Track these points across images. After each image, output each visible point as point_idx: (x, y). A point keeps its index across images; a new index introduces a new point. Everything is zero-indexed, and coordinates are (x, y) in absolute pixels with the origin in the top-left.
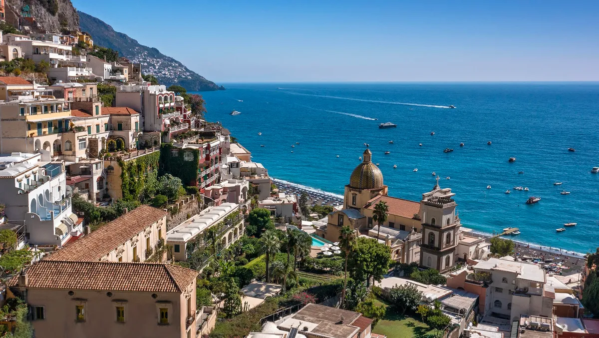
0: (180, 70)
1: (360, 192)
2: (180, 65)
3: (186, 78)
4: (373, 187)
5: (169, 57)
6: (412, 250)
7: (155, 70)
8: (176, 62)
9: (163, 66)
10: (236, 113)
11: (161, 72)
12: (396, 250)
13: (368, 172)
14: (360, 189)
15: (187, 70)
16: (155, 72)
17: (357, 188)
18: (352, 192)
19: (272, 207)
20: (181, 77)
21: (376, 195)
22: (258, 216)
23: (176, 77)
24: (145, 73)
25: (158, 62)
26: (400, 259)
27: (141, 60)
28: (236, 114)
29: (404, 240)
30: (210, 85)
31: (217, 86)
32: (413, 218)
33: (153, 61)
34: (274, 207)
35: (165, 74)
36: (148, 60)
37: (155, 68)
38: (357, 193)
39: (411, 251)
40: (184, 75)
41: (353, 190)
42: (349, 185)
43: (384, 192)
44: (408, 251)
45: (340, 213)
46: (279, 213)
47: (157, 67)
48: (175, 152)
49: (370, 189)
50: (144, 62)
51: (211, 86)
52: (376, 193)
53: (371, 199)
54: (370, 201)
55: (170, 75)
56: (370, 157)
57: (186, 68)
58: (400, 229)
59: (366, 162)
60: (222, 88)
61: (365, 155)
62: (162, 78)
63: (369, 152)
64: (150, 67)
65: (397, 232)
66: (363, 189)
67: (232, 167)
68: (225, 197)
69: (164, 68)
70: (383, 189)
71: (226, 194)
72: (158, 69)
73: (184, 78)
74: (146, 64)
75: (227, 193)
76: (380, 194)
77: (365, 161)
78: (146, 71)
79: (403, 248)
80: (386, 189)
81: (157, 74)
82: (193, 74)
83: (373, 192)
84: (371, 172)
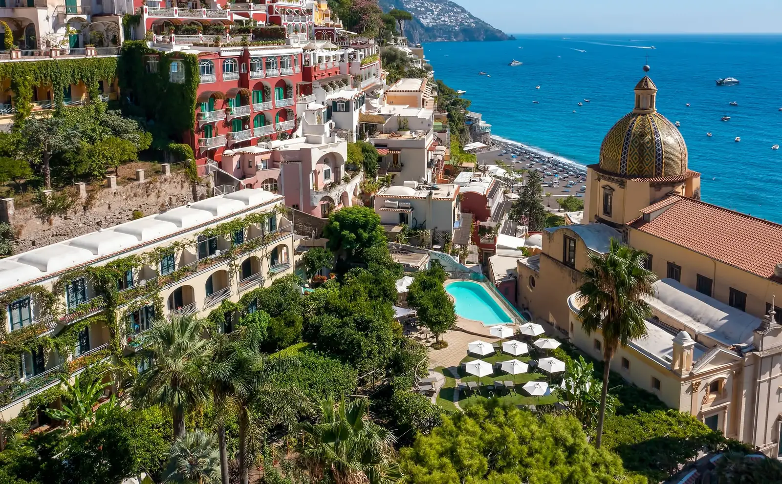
0: (463, 16)
1: (622, 184)
2: (463, 10)
3: (469, 26)
4: (659, 175)
5: (451, 2)
6: (769, 381)
7: (433, 16)
8: (458, 7)
9: (443, 12)
10: (516, 63)
11: (440, 19)
12: (710, 380)
13: (642, 135)
14: (622, 178)
15: (471, 17)
16: (433, 19)
17: (616, 175)
18: (603, 182)
19: (402, 204)
20: (463, 25)
21: (667, 196)
22: (344, 226)
23: (457, 25)
24: (421, 19)
25: (437, 7)
26: (725, 408)
27: (418, 4)
28: (516, 65)
29: (739, 351)
30: (497, 34)
31: (506, 35)
32: (773, 278)
33: (432, 5)
34: (408, 205)
35: (444, 21)
36: (426, 5)
37: (433, 14)
38: (614, 185)
39: (764, 387)
40: (466, 22)
41: (605, 179)
42: (598, 165)
43: (688, 188)
44: (755, 386)
45: (569, 234)
46: (420, 221)
47: (436, 13)
48: (153, 61)
49: (650, 177)
50: (421, 7)
51: (499, 35)
52: (665, 190)
53: (651, 204)
54: (647, 210)
55: (451, 22)
56: (652, 97)
57: (469, 14)
58: (731, 304)
59: (641, 110)
60: (512, 38)
61: (639, 92)
62: (441, 25)
63: (651, 85)
64: (428, 13)
65: (719, 315)
66: (630, 177)
67: (335, 110)
68: (275, 174)
69: (444, 13)
70: (686, 181)
71: (278, 167)
72: (437, 14)
73: (467, 26)
74: (423, 9)
75: (279, 164)
76: (676, 194)
77: (638, 107)
78: (423, 18)
79: (737, 374)
80: (696, 182)
81: (436, 20)
82: (477, 21)
83: (656, 186)
84: (654, 136)
